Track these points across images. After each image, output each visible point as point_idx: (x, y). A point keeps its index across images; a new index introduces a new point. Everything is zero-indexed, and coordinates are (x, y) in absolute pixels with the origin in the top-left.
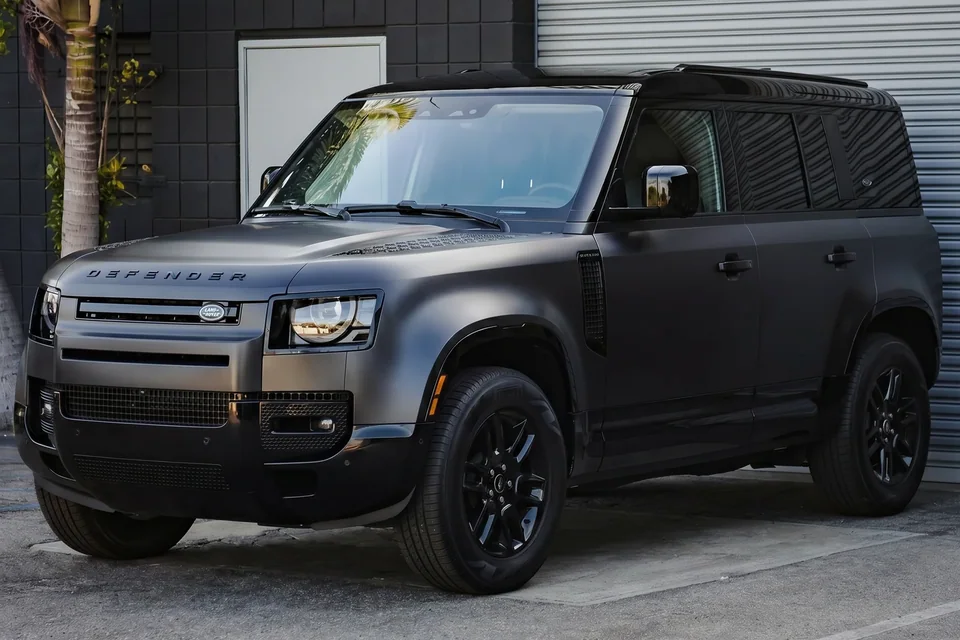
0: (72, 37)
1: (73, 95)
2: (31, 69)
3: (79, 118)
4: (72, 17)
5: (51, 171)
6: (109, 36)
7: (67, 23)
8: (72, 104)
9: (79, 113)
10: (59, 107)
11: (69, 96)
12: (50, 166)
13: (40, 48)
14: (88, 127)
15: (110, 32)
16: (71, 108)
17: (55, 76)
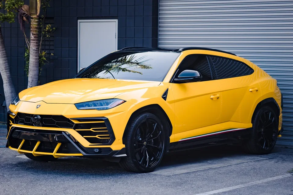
0: (32, 18)
1: (33, 34)
2: (21, 27)
3: (34, 40)
4: (32, 13)
5: (26, 55)
6: (43, 18)
7: (31, 14)
8: (32, 37)
9: (34, 39)
10: (29, 37)
11: (31, 34)
12: (26, 53)
13: (24, 21)
14: (36, 43)
15: (43, 17)
16: (32, 38)
17: (28, 28)
